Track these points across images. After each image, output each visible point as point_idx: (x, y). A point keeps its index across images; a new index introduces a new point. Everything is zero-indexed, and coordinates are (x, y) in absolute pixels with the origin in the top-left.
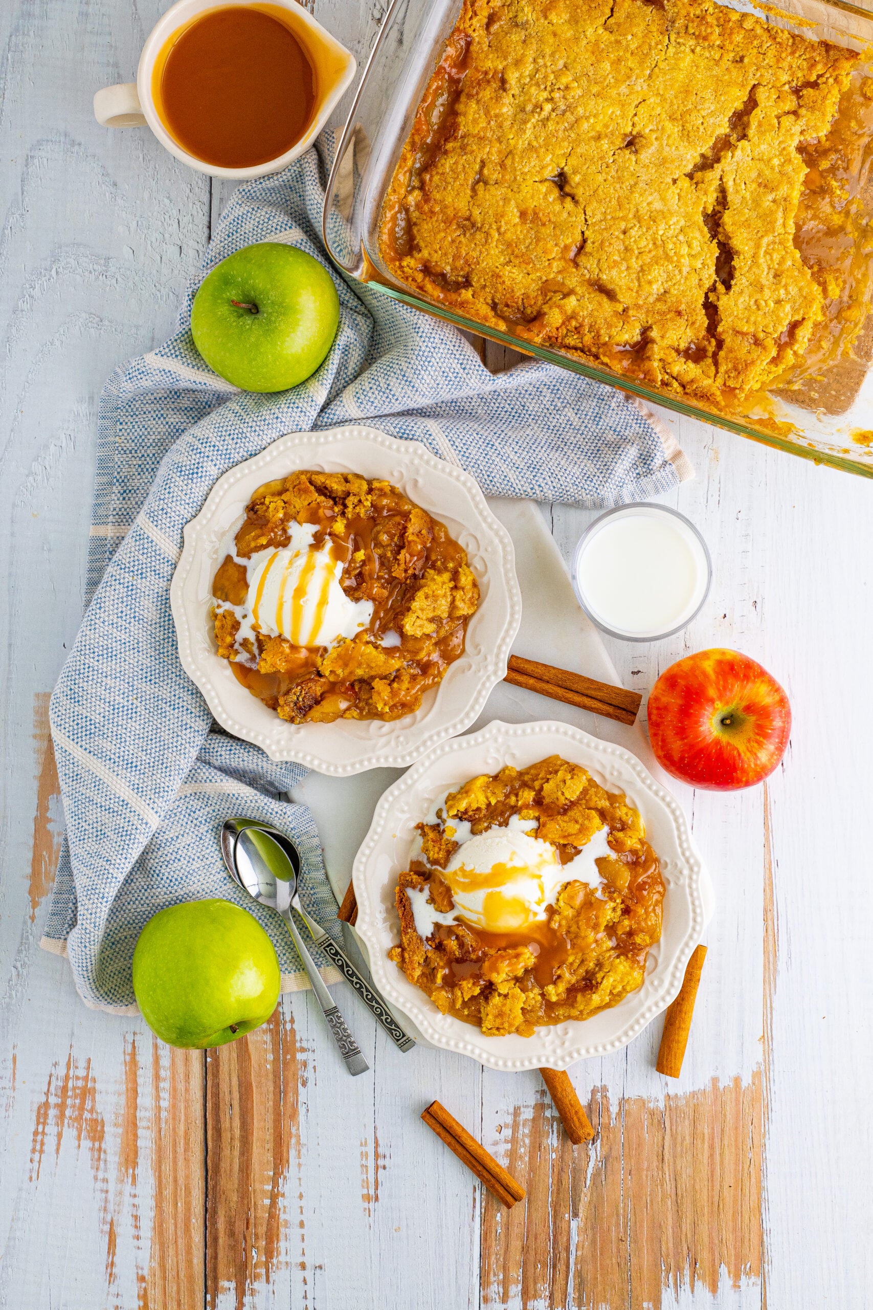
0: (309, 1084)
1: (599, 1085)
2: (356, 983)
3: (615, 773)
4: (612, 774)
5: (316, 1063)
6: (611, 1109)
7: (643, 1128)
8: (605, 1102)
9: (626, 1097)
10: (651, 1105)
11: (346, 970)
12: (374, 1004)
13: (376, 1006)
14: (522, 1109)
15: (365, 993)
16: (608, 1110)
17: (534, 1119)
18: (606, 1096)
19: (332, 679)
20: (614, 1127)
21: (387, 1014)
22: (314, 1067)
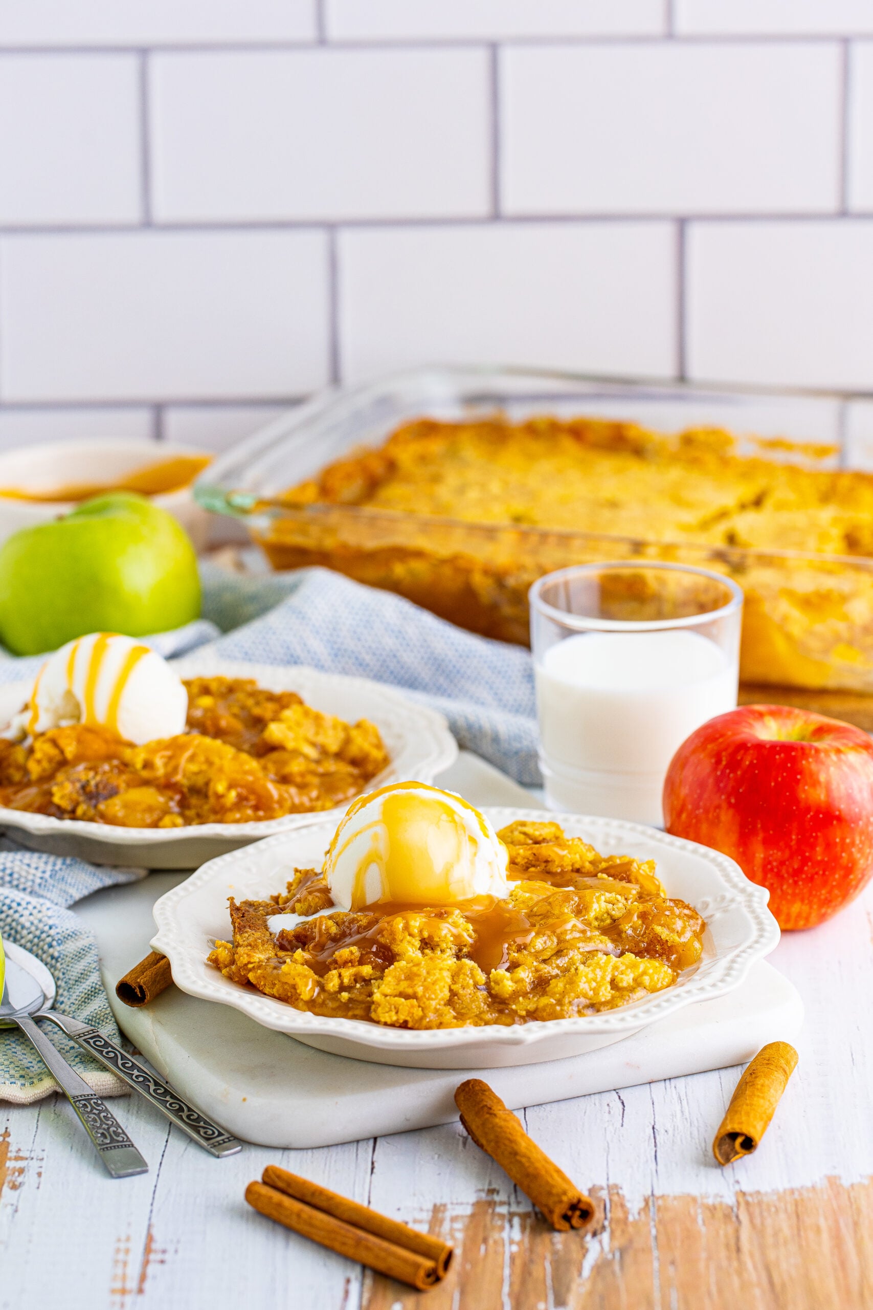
0: (24, 1188)
1: (604, 1183)
2: (137, 1077)
3: (612, 842)
4: (606, 844)
5: (42, 1170)
6: (628, 1205)
7: (694, 1220)
8: (615, 1198)
9: (657, 1193)
10: (710, 1201)
11: (120, 1062)
12: (168, 1098)
13: (172, 1101)
14: (449, 1206)
15: (152, 1087)
16: (623, 1206)
17: (473, 1216)
18: (618, 1194)
19: (145, 774)
20: (636, 1223)
21: (189, 1109)
22: (39, 1174)
